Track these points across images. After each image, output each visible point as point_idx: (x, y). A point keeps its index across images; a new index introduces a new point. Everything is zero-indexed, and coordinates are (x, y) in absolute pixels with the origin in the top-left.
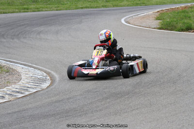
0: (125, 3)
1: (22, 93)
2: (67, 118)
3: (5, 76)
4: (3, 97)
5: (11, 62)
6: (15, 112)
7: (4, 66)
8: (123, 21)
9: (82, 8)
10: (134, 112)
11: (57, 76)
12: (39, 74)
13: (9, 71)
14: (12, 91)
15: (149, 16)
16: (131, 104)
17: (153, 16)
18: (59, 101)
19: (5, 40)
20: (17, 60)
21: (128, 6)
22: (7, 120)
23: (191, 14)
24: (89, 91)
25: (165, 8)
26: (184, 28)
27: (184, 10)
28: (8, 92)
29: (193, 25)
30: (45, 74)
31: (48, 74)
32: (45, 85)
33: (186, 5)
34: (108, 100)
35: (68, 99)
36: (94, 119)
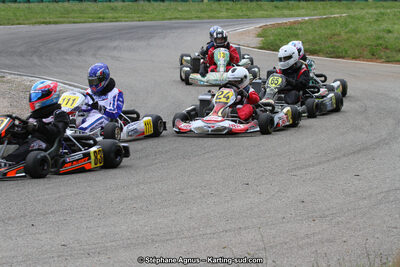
0: (224, 14)
5: (70, 85)
9: (170, 19)
17: (255, 32)
23: (299, 32)
25: (270, 22)
27: (292, 26)
33: (296, 19)
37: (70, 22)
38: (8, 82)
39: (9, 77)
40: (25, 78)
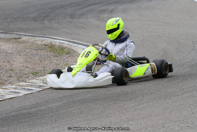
2: (116, 102)
3: (65, 58)
5: (74, 43)
6: (67, 96)
7: (66, 47)
10: (184, 95)
13: (70, 53)
16: (184, 87)
19: (72, 20)
20: (81, 41)
22: (57, 104)
36: (143, 103)
38: (23, 42)
39: (24, 38)
40: (37, 38)
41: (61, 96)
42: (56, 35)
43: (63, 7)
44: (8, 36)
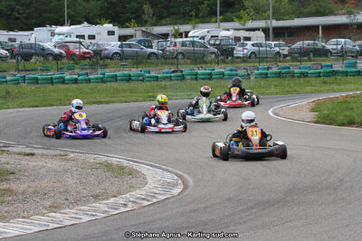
0: (273, 90)
1: (148, 201)
3: (127, 179)
4: (125, 205)
6: (140, 224)
7: (126, 167)
8: (270, 112)
10: (286, 225)
11: (190, 179)
12: (169, 177)
13: (133, 173)
14: (137, 198)
15: (302, 106)
17: (308, 107)
18: (195, 211)
19: (125, 135)
21: (276, 94)
23: (354, 105)
24: (229, 199)
25: (322, 97)
26: (345, 122)
27: (345, 100)
28: (132, 199)
29: (356, 118)
30: (176, 177)
31: (180, 177)
32: (176, 191)
33: (348, 93)
34: (254, 211)
35: (205, 208)
37: (121, 102)
38: (72, 160)
40: (88, 156)
41: (133, 223)
42: (110, 152)
43: (112, 119)
44: (51, 152)
